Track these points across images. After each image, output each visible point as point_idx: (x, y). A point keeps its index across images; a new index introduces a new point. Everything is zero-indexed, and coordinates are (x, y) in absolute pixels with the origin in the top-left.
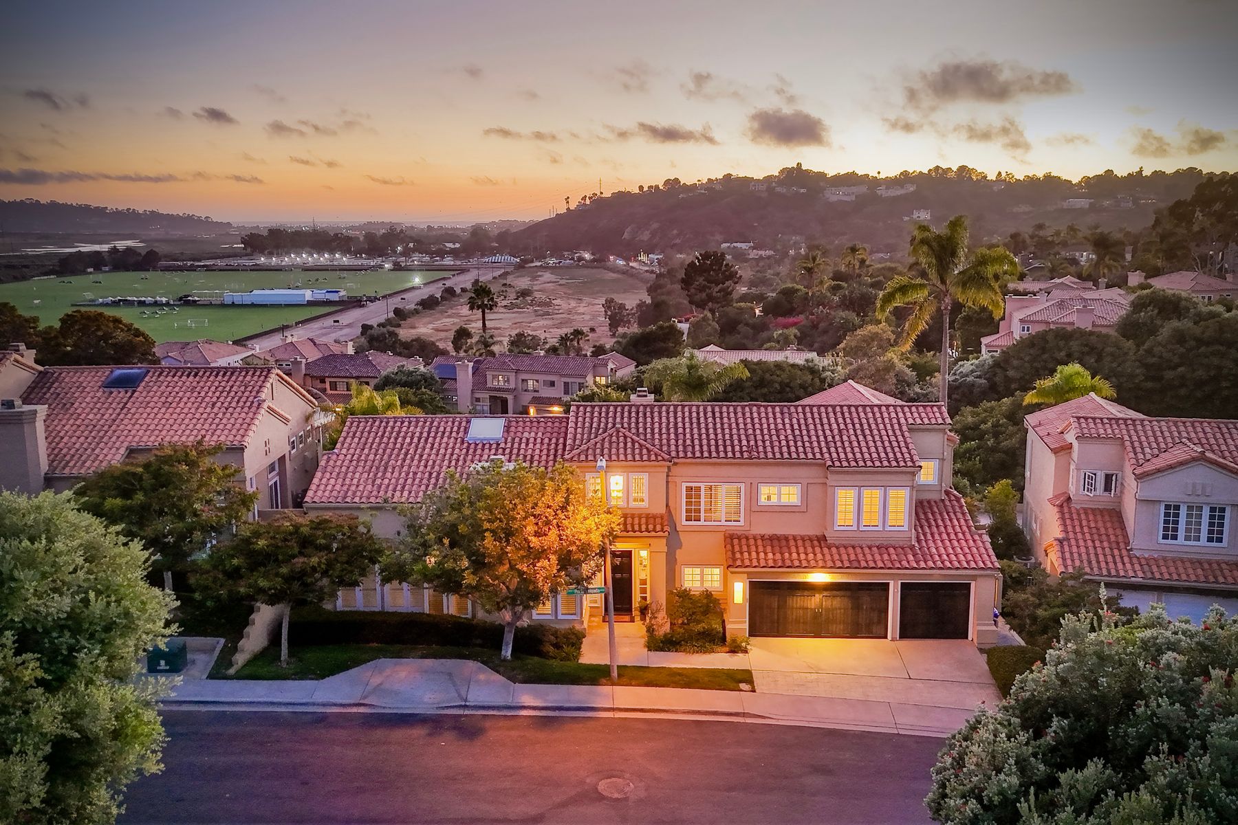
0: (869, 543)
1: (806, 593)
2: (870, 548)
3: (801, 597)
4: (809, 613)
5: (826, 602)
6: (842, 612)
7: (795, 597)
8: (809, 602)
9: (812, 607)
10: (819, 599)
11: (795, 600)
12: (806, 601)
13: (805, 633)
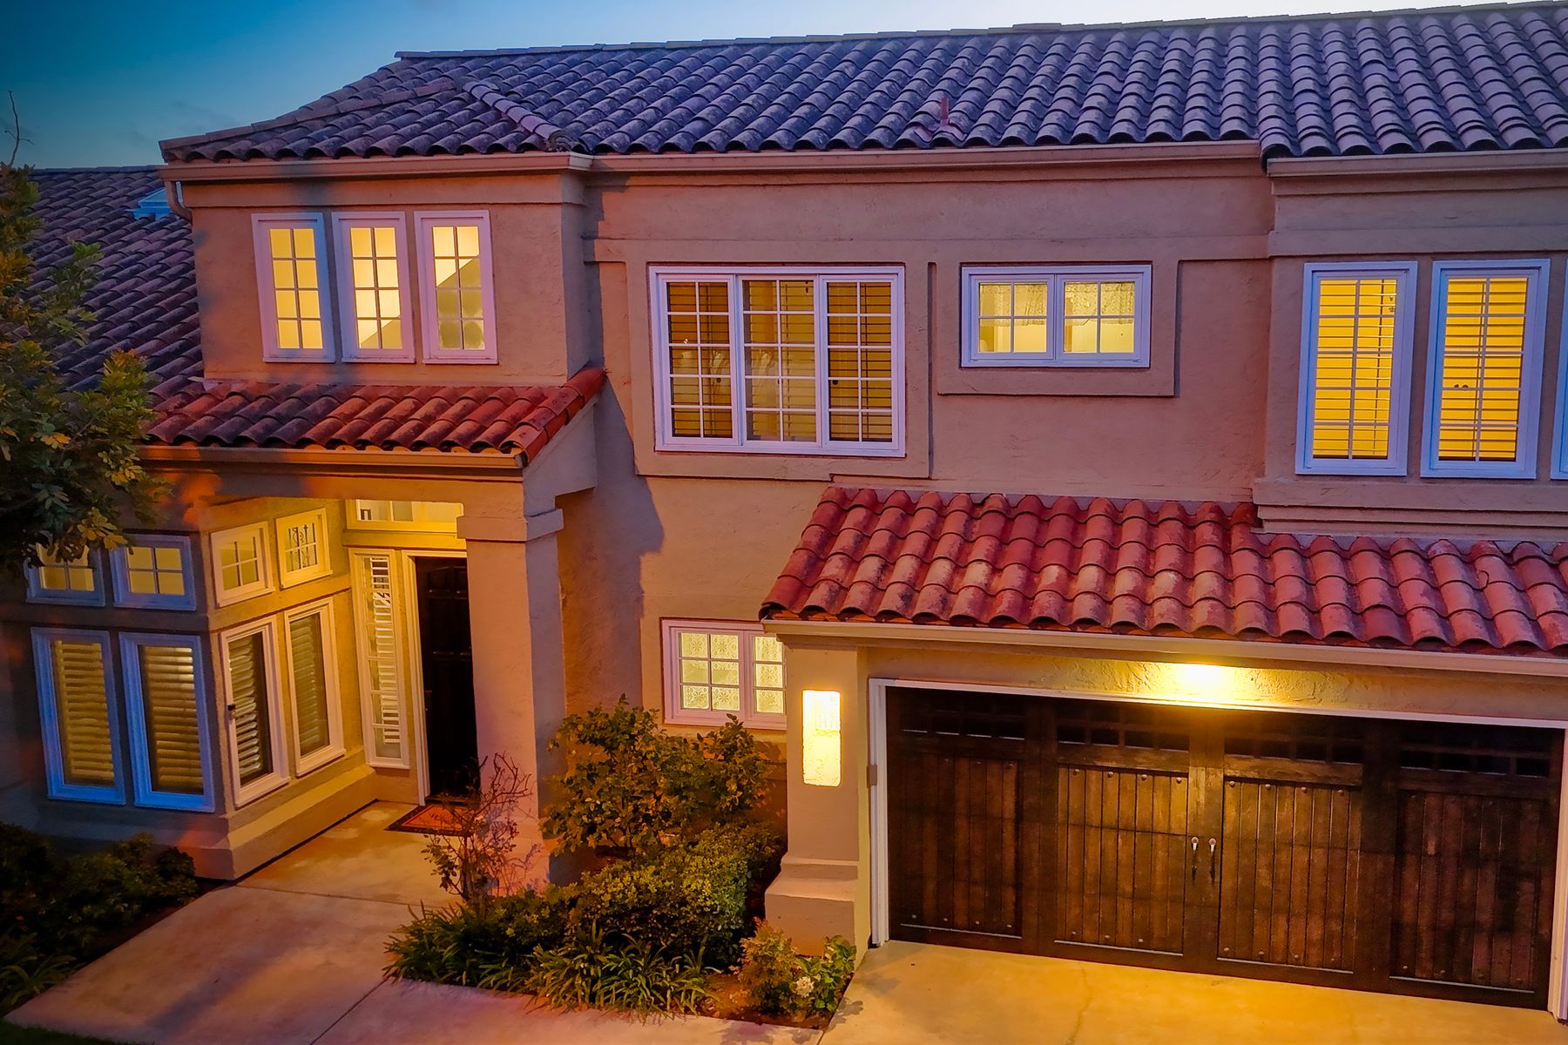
0: (1467, 538)
1: (1145, 759)
2: (1469, 559)
3: (1125, 776)
4: (1161, 854)
5: (1239, 811)
6: (1319, 857)
7: (1094, 776)
8: (1159, 803)
9: (1173, 826)
10: (1209, 790)
11: (1094, 787)
12: (1144, 793)
13: (1139, 946)
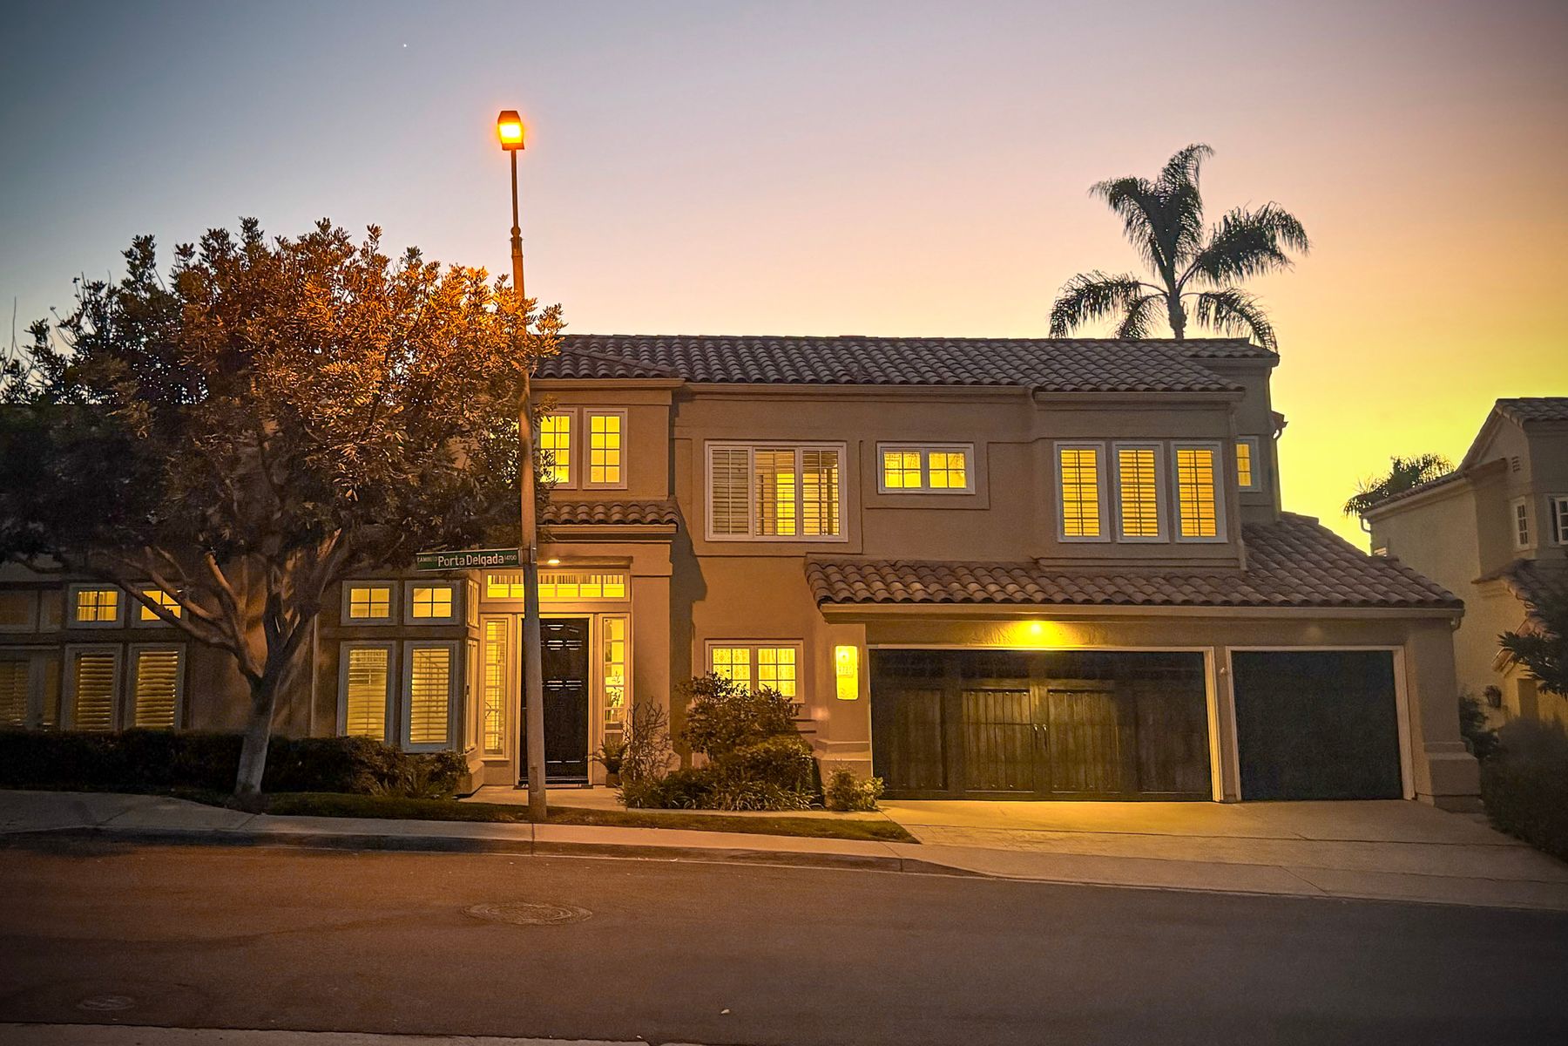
0: (1142, 572)
1: (1008, 684)
3: (997, 694)
4: (1019, 735)
5: (1056, 707)
6: (1098, 731)
7: (981, 695)
8: (1016, 707)
9: (1024, 719)
10: (1040, 698)
11: (982, 702)
12: (1008, 704)
13: (1011, 789)
